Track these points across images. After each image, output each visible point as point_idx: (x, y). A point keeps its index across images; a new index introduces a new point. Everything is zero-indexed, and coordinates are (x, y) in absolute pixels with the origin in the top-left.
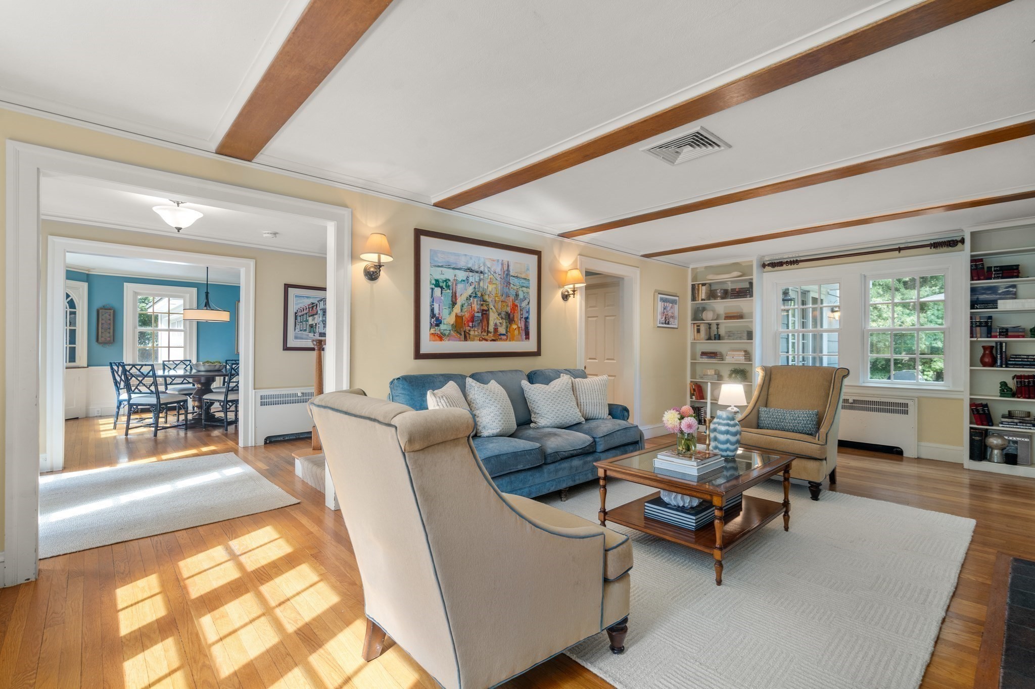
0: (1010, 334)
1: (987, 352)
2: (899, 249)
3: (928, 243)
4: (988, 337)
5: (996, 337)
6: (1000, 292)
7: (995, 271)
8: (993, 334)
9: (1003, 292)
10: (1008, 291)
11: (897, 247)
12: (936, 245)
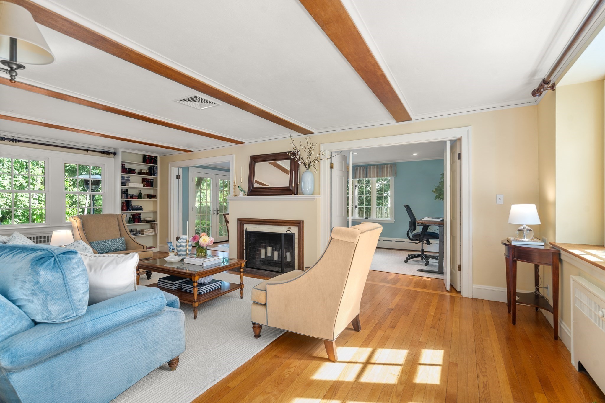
0: (133, 197)
1: (124, 205)
2: (87, 150)
3: (101, 150)
4: (127, 198)
5: (129, 198)
6: (125, 179)
7: (128, 170)
8: (128, 197)
9: (126, 179)
10: (128, 179)
11: (86, 149)
12: (103, 153)
